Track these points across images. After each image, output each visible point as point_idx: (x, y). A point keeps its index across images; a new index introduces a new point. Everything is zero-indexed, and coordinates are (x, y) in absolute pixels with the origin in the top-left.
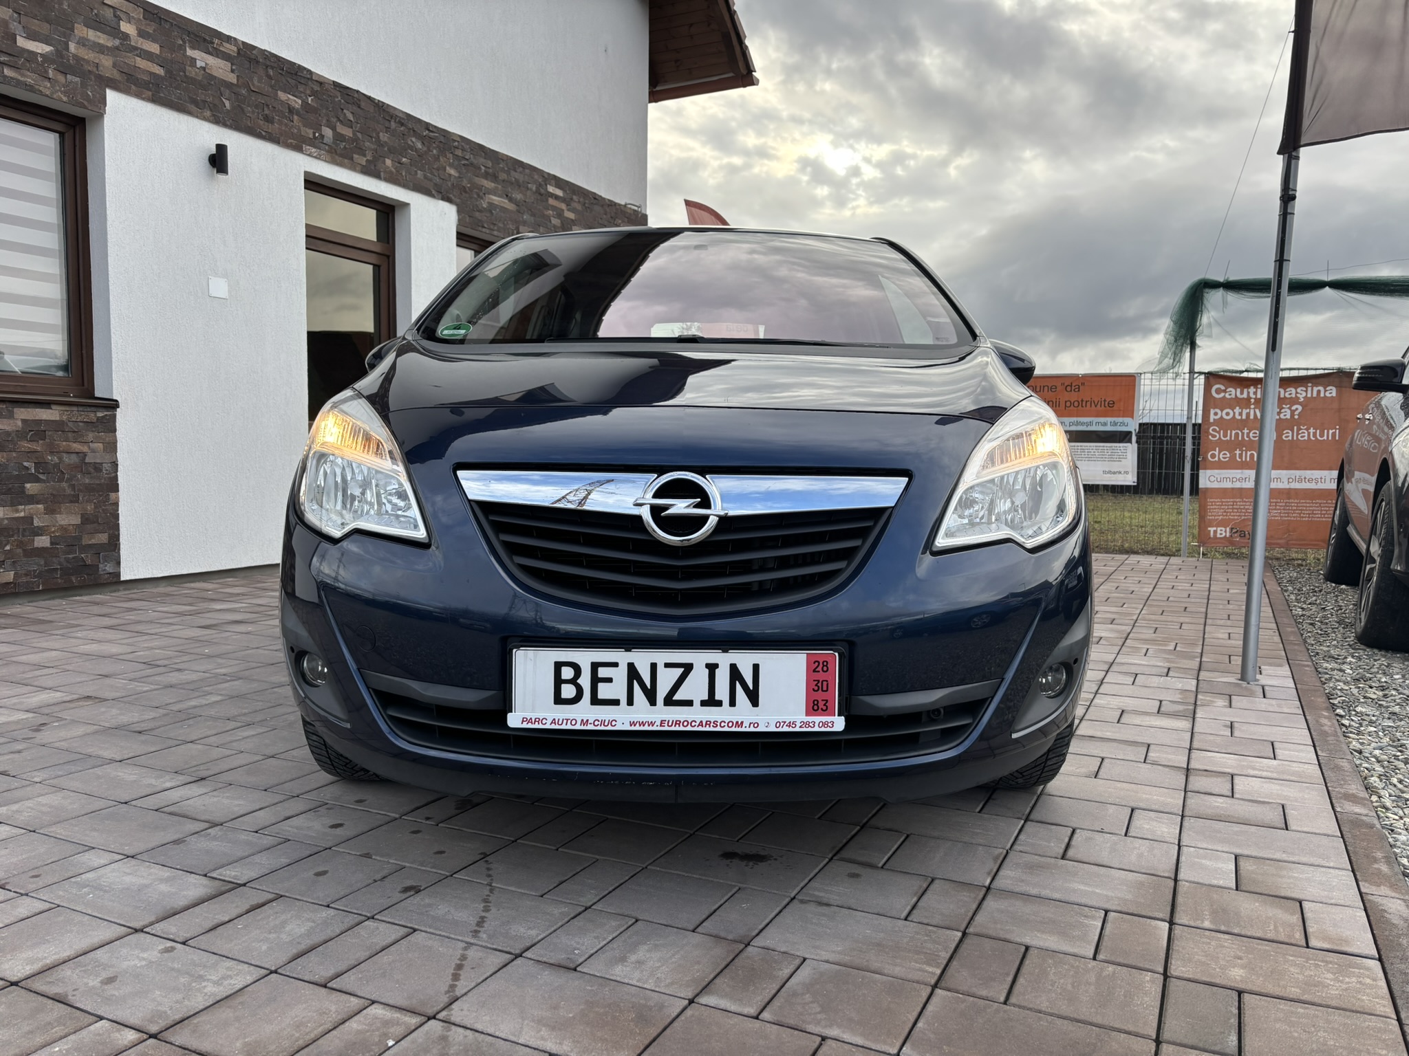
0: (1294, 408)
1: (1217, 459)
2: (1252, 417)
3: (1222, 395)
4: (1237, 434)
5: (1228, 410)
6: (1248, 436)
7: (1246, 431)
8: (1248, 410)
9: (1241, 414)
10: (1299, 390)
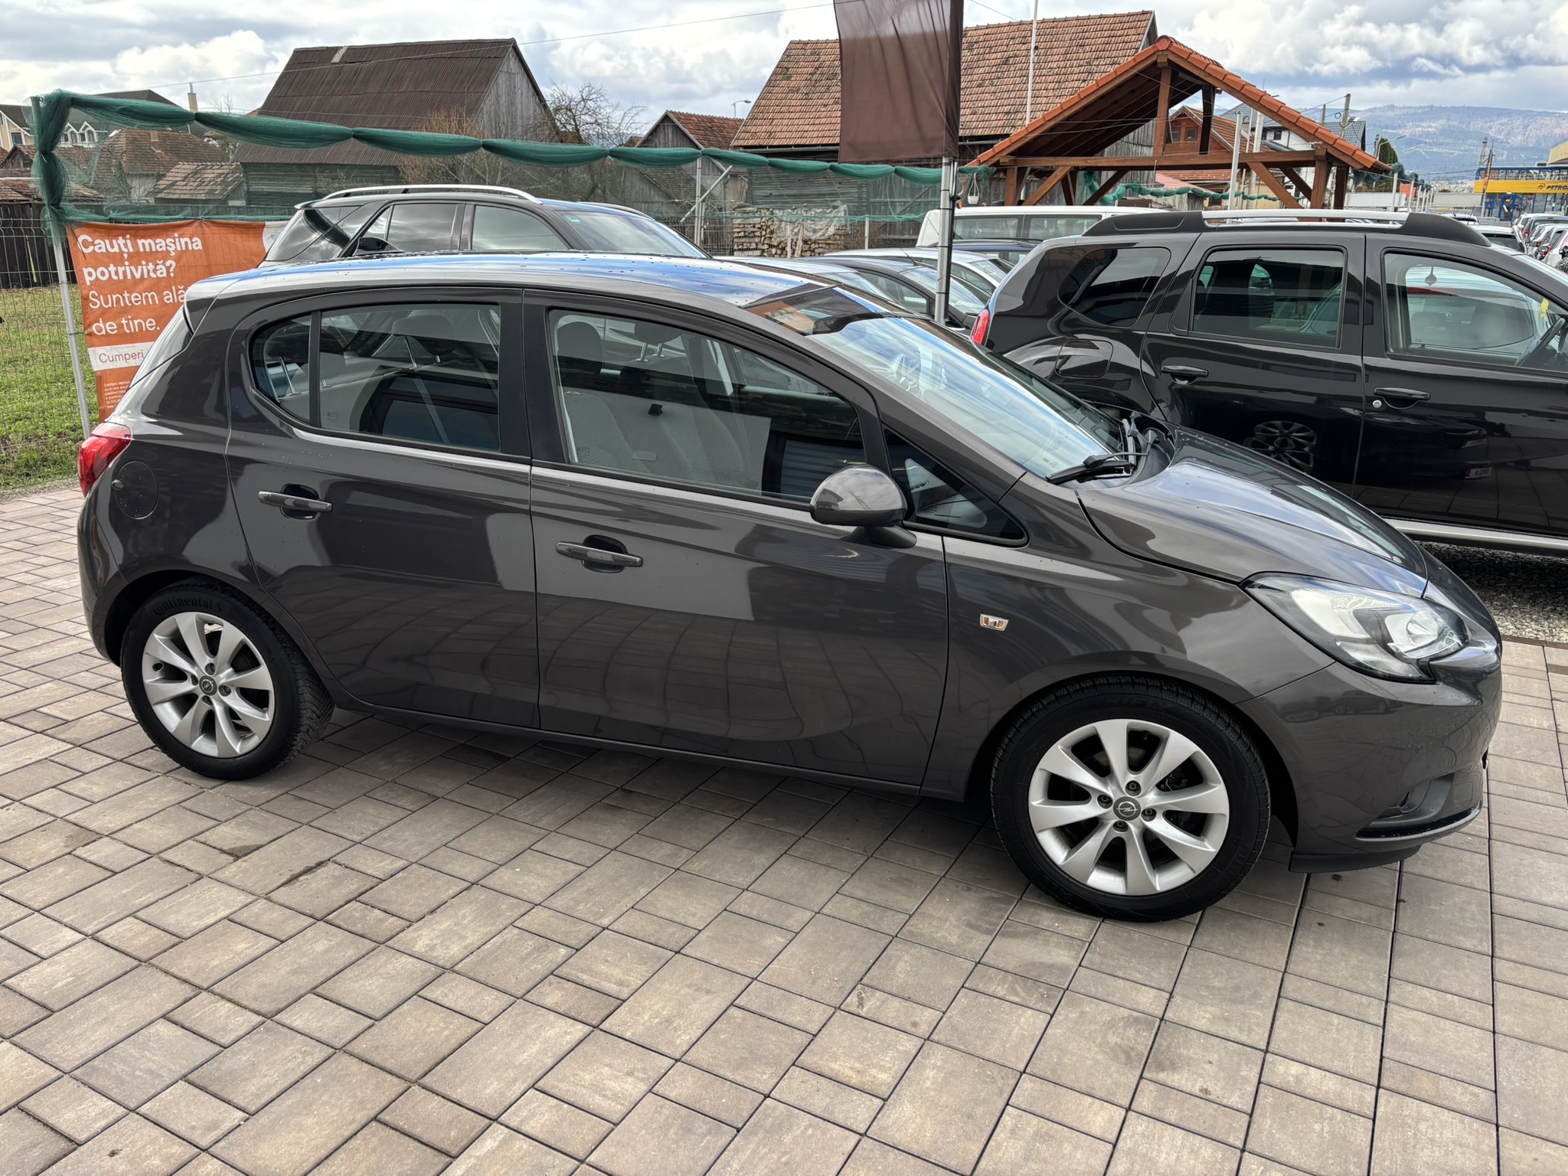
0: (168, 263)
1: (104, 332)
2: (129, 277)
3: (91, 249)
4: (118, 300)
5: (102, 269)
6: (131, 302)
7: (126, 295)
8: (123, 268)
9: (117, 273)
10: (169, 240)
